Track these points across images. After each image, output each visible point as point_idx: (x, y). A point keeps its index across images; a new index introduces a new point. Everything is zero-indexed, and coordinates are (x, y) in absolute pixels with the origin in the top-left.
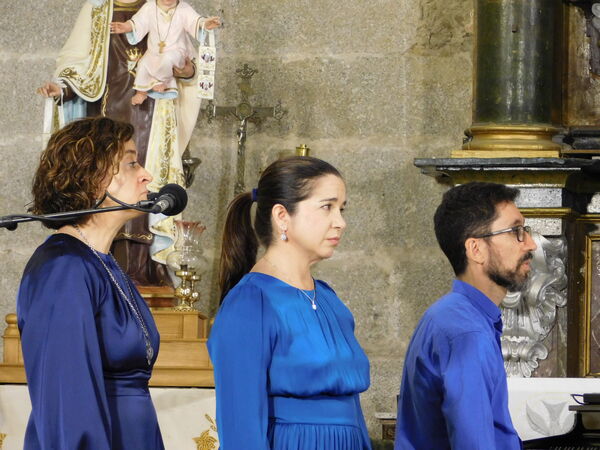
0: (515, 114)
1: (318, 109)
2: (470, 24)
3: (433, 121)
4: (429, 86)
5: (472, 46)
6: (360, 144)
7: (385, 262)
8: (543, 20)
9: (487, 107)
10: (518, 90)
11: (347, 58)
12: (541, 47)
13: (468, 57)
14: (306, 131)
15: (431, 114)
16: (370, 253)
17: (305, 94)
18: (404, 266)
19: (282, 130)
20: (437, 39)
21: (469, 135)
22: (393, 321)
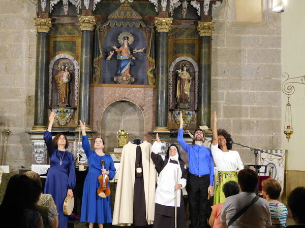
0: (40, 125)
1: (10, 123)
2: (34, 111)
3: (28, 125)
4: (27, 120)
5: (34, 114)
6: (17, 128)
7: (20, 146)
8: (44, 111)
9: (36, 123)
10: (41, 121)
11: (15, 115)
12: (44, 115)
13: (33, 116)
14: (8, 126)
15: (28, 124)
16: (18, 144)
17: (9, 121)
18: (23, 146)
19: (5, 126)
20: (29, 113)
21: (33, 127)
22: (21, 155)
